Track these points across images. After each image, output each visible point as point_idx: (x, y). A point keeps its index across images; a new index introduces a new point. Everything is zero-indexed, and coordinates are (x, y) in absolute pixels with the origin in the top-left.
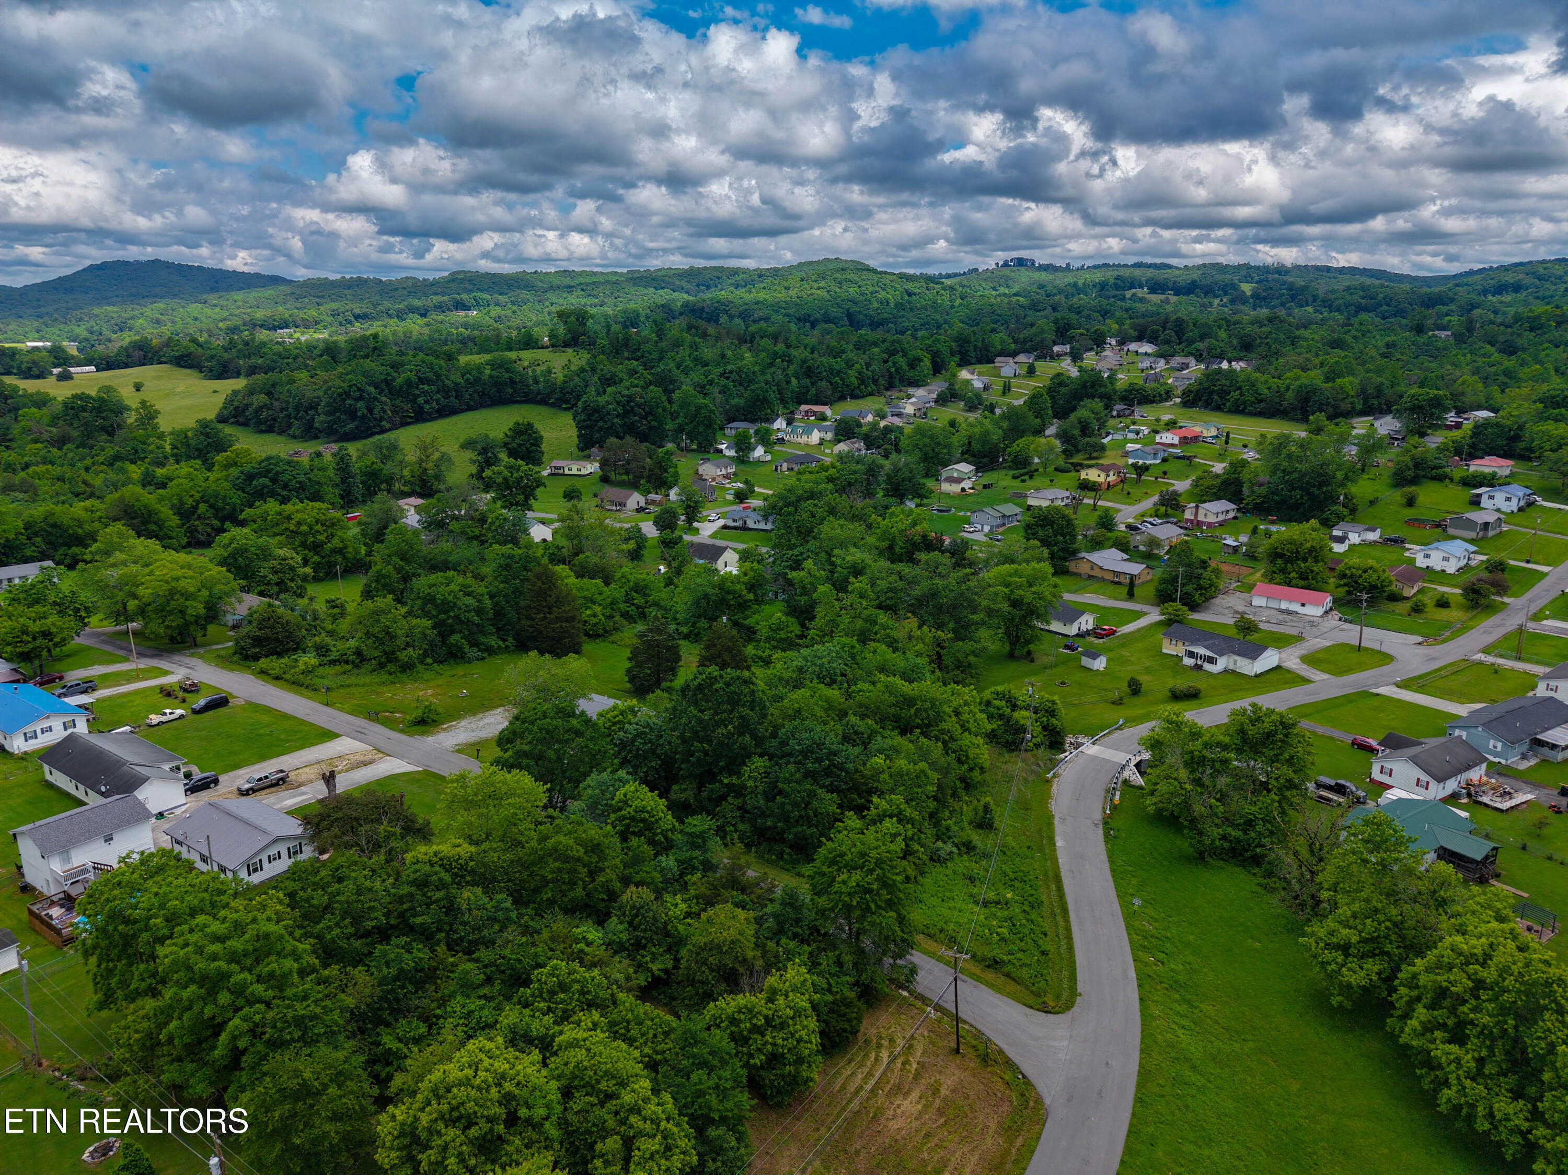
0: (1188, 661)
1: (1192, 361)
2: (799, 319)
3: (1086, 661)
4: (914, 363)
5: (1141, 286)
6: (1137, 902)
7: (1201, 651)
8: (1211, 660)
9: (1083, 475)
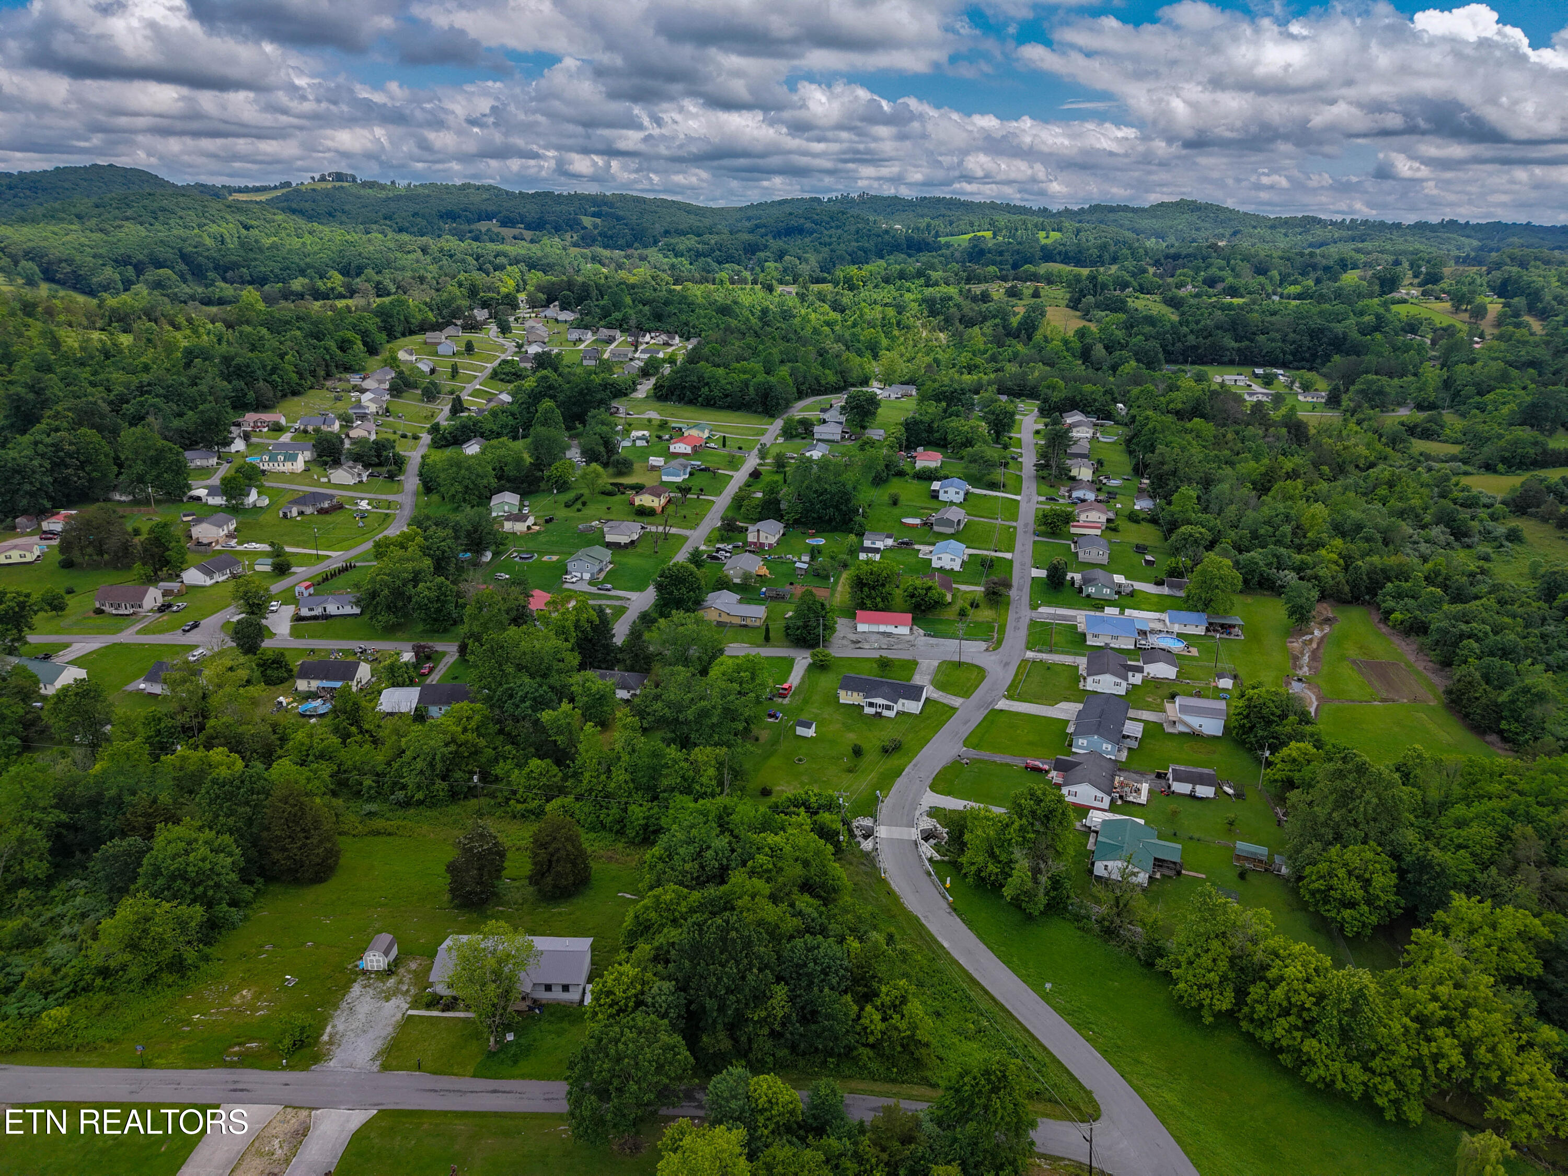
0: (872, 711)
1: (618, 333)
2: (116, 261)
3: (800, 731)
4: (344, 346)
5: (489, 218)
6: (1048, 986)
7: (879, 701)
8: (888, 708)
9: (638, 501)
